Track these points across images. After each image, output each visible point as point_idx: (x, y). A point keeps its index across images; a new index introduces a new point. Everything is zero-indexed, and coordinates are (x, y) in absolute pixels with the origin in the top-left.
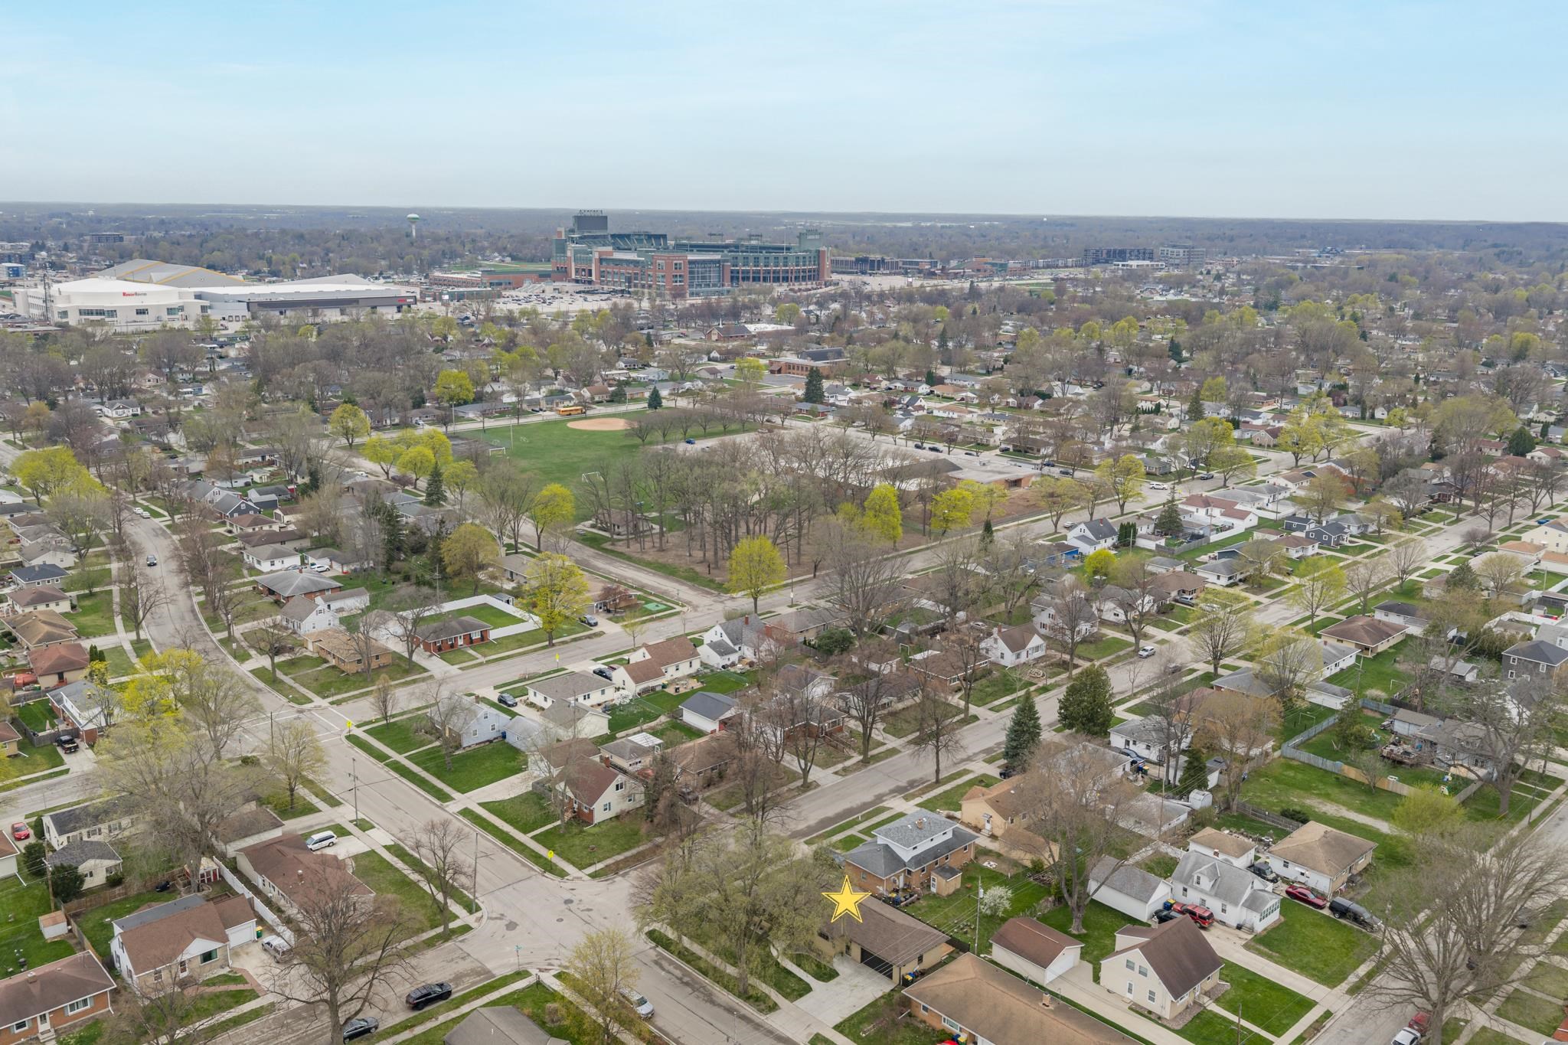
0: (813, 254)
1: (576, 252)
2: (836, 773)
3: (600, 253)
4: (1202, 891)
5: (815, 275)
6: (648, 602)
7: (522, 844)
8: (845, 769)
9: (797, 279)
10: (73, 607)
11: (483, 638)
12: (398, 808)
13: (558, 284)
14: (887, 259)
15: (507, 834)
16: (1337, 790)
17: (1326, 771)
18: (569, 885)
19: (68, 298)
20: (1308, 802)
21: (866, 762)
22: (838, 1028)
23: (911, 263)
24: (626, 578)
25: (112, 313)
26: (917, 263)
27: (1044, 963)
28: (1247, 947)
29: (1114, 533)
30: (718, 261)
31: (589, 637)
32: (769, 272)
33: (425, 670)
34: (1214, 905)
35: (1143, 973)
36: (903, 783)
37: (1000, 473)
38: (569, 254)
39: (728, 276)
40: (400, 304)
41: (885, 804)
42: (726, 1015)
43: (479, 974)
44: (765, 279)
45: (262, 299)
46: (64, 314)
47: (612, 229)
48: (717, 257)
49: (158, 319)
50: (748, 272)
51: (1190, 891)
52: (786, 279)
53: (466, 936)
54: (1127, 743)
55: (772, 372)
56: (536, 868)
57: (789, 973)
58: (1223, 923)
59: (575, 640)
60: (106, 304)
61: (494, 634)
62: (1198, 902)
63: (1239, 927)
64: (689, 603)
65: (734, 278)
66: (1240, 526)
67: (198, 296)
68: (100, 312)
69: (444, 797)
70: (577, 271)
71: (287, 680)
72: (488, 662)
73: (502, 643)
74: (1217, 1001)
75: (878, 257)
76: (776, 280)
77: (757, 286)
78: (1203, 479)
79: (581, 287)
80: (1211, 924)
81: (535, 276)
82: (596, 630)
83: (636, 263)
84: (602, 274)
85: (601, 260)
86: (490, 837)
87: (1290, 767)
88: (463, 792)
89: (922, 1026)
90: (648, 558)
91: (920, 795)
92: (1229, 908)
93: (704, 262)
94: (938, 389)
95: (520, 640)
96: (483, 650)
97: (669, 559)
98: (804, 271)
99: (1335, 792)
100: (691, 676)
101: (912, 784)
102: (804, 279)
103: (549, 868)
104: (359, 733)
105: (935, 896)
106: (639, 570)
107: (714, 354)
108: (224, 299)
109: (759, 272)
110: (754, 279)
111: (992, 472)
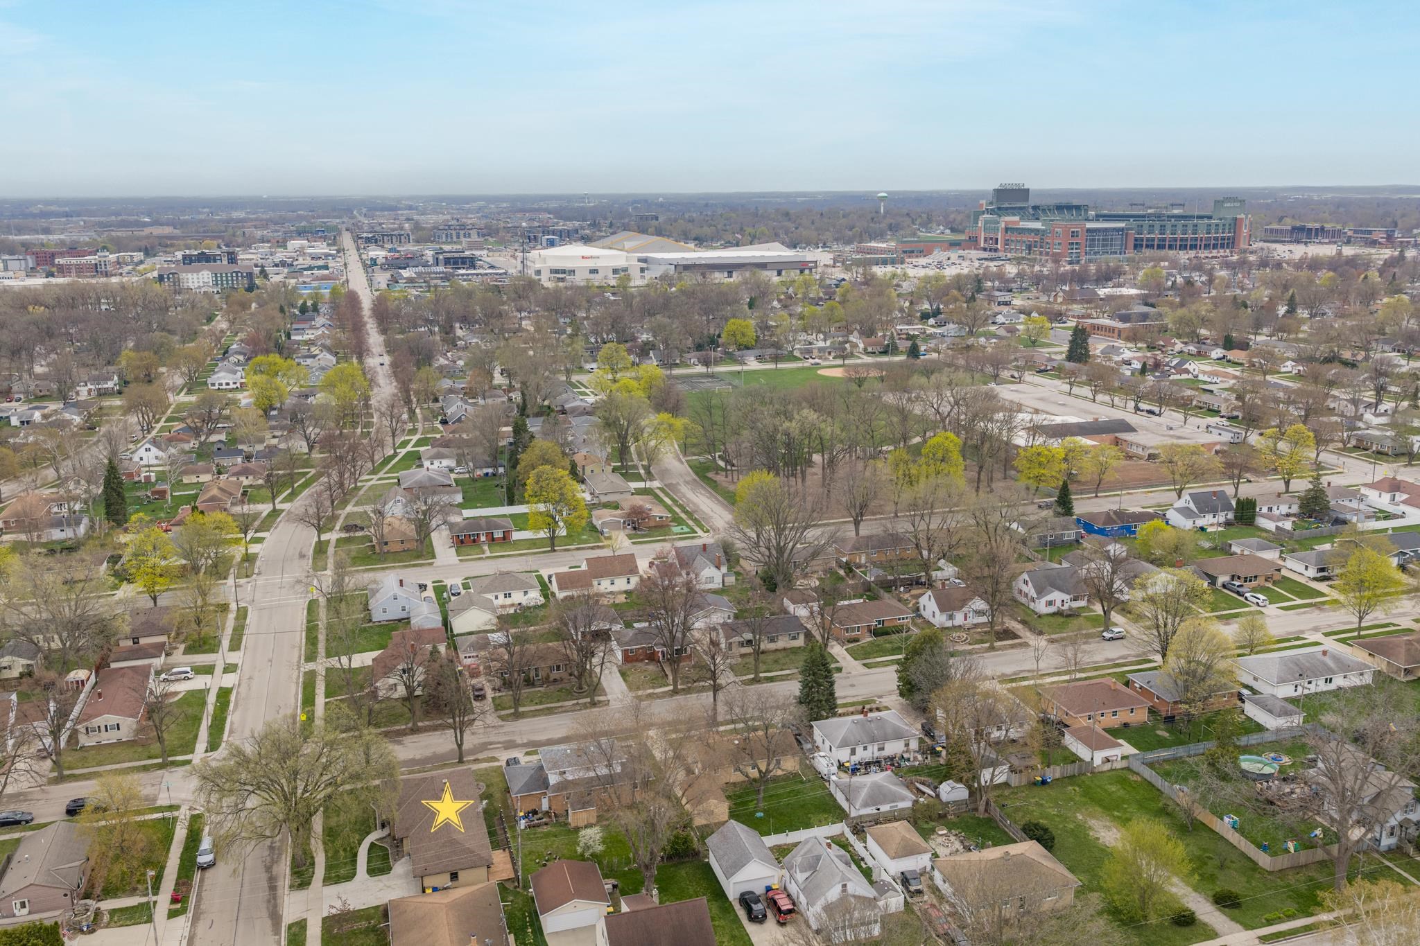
0: (1228, 222)
1: (986, 222)
2: (636, 697)
3: (1008, 223)
5: (1230, 243)
6: (680, 522)
7: (313, 706)
8: (648, 695)
9: (1207, 246)
11: (504, 538)
12: (270, 661)
13: (961, 252)
14: (1328, 226)
15: (315, 696)
16: (1145, 818)
17: (1162, 794)
19: (544, 260)
20: (1092, 822)
21: (672, 692)
22: (326, 920)
25: (572, 272)
26: (1370, 232)
29: (1227, 507)
30: (1122, 229)
31: (591, 548)
32: (1175, 240)
34: (804, 900)
39: (1131, 243)
40: (803, 267)
42: (264, 882)
43: (147, 800)
44: (1170, 247)
45: (689, 263)
46: (538, 272)
47: (1032, 202)
48: (1122, 225)
49: (606, 278)
50: (1153, 239)
51: (791, 880)
52: (1193, 247)
53: (178, 768)
57: (354, 862)
58: (807, 923)
59: (577, 549)
60: (568, 265)
61: (516, 536)
62: (795, 893)
63: (818, 932)
64: (713, 529)
65: (1137, 246)
67: (645, 260)
68: (564, 272)
70: (986, 240)
72: (491, 557)
75: (1317, 225)
76: (1183, 247)
77: (1162, 253)
79: (986, 255)
81: (946, 245)
83: (1037, 231)
84: (1006, 243)
85: (1007, 229)
86: (300, 696)
87: (1121, 781)
90: (731, 488)
93: (1106, 230)
95: (532, 543)
98: (1216, 239)
100: (626, 592)
102: (1215, 247)
104: (322, 599)
108: (658, 262)
109: (1164, 240)
110: (1159, 247)
111: (1172, 436)
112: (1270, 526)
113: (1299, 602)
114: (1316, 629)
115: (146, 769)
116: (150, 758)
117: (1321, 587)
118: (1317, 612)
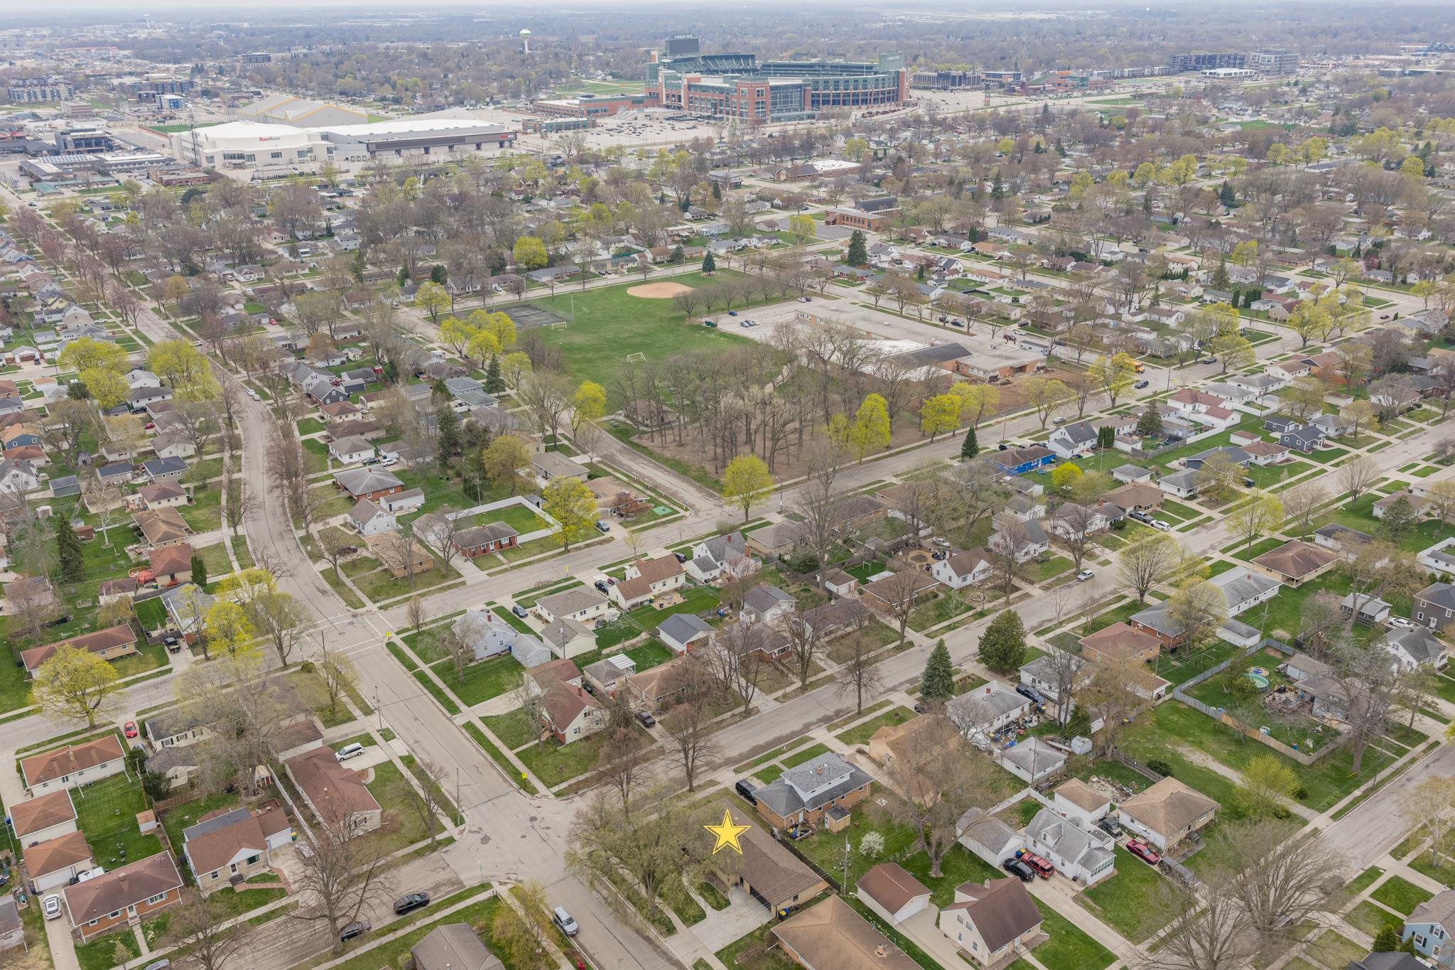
0: (892, 75)
2: (776, 699)
3: (689, 80)
5: (894, 96)
6: (658, 504)
7: (507, 760)
8: (785, 696)
9: (876, 100)
10: (190, 500)
11: (511, 544)
12: (416, 719)
13: (648, 110)
14: (969, 75)
15: (497, 749)
16: (1210, 738)
17: (1208, 716)
18: (536, 802)
19: (214, 144)
20: (1180, 749)
21: (804, 689)
22: (718, 954)
23: (995, 75)
24: (644, 477)
25: (252, 157)
26: (1000, 76)
27: (898, 905)
28: (1075, 899)
29: (1092, 435)
31: (600, 543)
32: (848, 95)
33: (460, 576)
34: (1056, 860)
35: (969, 927)
36: (830, 713)
37: (1007, 358)
38: (660, 80)
39: (809, 100)
40: (502, 140)
41: (810, 734)
42: (635, 936)
43: (453, 884)
44: (844, 103)
45: (380, 139)
47: (705, 49)
48: (800, 80)
49: (291, 162)
50: (828, 95)
51: (1038, 844)
52: (865, 101)
53: (450, 847)
55: (828, 223)
56: (514, 784)
57: (693, 901)
58: (1062, 874)
59: (588, 546)
60: (246, 149)
61: (521, 539)
62: (1043, 855)
63: (1075, 879)
64: (692, 506)
65: (815, 103)
66: (1220, 425)
67: (325, 137)
68: (241, 156)
69: (453, 709)
71: (347, 581)
72: (512, 568)
73: (527, 548)
74: (1033, 951)
75: (960, 73)
76: (855, 102)
77: (837, 109)
78: (1205, 363)
79: (670, 113)
80: (1051, 876)
81: (629, 102)
82: (607, 535)
86: (483, 751)
87: (1177, 711)
88: (469, 705)
89: (784, 958)
90: (667, 454)
91: (841, 726)
92: (1066, 863)
94: (980, 247)
95: (543, 544)
96: (511, 555)
97: (685, 456)
99: (1208, 740)
100: (676, 590)
101: (838, 714)
102: (883, 101)
103: (525, 786)
104: (397, 640)
105: (827, 832)
107: (777, 202)
108: (347, 140)
109: (838, 95)
110: (834, 103)
111: (1000, 356)
112: (1127, 448)
113: (1187, 523)
114: (1213, 547)
115: (419, 854)
116: (412, 843)
117: (1192, 505)
118: (1204, 531)
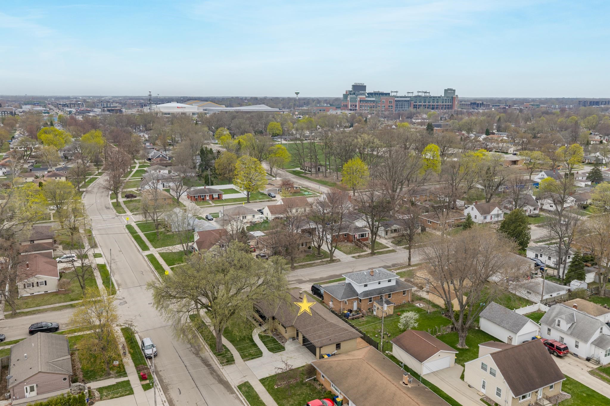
0: (450, 98)
1: (351, 98)
3: (360, 98)
4: (561, 331)
5: (450, 107)
6: (305, 191)
8: (359, 256)
11: (219, 198)
12: (121, 251)
14: (485, 103)
15: (160, 265)
21: (373, 254)
22: (263, 381)
27: (421, 359)
28: (592, 373)
30: (408, 101)
31: (269, 201)
33: (184, 206)
34: (570, 342)
35: (493, 373)
37: (507, 158)
38: (348, 99)
39: (412, 107)
46: (157, 113)
51: (553, 331)
54: (537, 256)
57: (255, 345)
58: (576, 355)
60: (171, 111)
61: (225, 197)
62: (558, 339)
63: (588, 360)
68: (168, 114)
69: (145, 248)
70: (351, 106)
71: (123, 206)
72: (215, 206)
73: (227, 200)
80: (565, 355)
83: (373, 101)
84: (360, 107)
85: (360, 101)
88: (156, 248)
89: (319, 387)
91: (395, 270)
92: (581, 344)
93: (402, 100)
94: (490, 137)
96: (217, 202)
97: (327, 180)
98: (446, 105)
101: (394, 265)
104: (134, 225)
106: (310, 182)
110: (423, 108)
112: (582, 184)
